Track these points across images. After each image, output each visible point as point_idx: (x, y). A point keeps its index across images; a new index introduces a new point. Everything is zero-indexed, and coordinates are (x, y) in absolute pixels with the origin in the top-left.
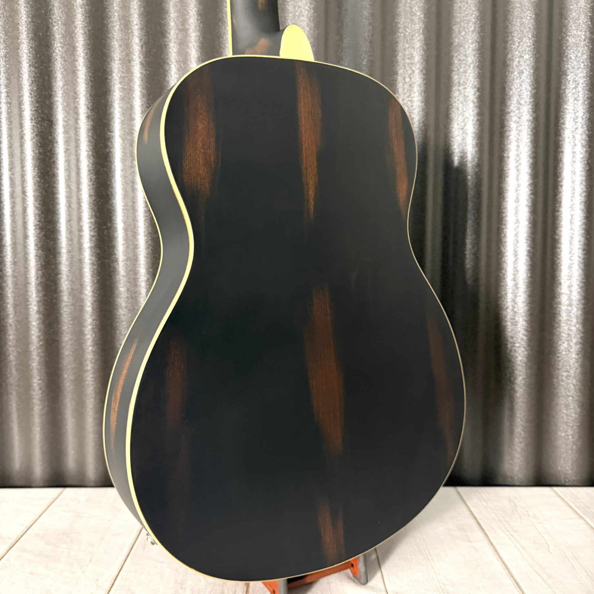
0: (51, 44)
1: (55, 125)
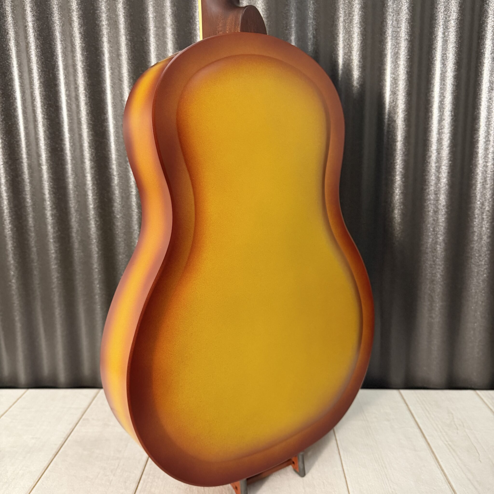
0: (53, 42)
1: (60, 109)
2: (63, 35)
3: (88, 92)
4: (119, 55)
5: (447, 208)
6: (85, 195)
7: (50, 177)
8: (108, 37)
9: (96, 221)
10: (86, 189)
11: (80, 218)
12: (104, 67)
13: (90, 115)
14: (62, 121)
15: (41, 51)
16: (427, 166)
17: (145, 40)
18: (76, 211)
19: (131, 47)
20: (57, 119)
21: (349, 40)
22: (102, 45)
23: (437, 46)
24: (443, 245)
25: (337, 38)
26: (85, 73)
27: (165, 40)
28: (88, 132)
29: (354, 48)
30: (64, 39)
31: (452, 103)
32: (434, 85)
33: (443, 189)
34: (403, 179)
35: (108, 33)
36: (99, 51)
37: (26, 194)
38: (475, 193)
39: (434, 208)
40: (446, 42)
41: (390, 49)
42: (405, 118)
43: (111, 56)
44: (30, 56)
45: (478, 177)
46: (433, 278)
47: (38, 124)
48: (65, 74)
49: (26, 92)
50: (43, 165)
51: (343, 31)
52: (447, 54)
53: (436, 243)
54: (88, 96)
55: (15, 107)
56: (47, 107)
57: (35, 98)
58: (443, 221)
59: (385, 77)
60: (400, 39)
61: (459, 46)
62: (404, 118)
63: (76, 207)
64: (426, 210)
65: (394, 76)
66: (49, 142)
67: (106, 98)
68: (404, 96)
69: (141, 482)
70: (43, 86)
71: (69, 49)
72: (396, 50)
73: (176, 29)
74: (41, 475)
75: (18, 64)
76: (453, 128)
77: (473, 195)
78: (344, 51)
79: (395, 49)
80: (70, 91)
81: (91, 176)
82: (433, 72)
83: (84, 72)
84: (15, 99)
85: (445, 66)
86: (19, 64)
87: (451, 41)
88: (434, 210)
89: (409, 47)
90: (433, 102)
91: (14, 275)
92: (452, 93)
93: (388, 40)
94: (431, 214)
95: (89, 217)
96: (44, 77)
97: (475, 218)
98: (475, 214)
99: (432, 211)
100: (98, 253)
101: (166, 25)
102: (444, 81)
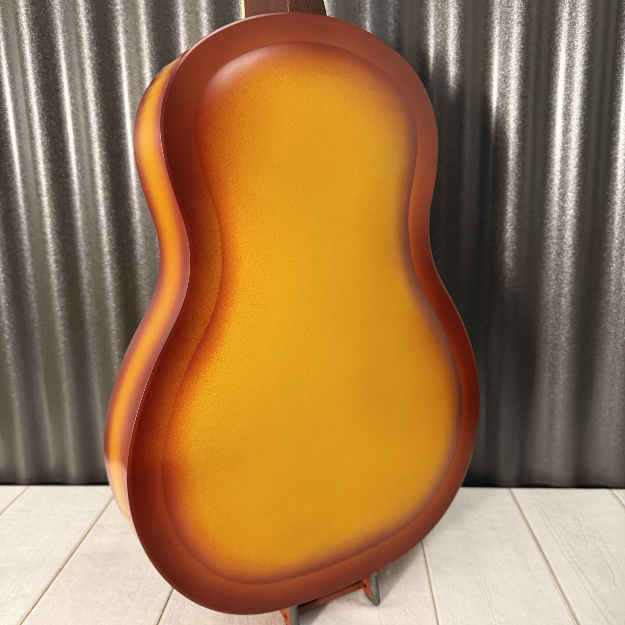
0: (53, 34)
2: (66, 24)
3: (99, 99)
4: (139, 50)
5: (575, 249)
6: (98, 235)
7: (52, 212)
8: (124, 26)
9: (112, 268)
10: (99, 227)
11: (92, 265)
12: (119, 65)
13: (102, 129)
14: (67, 138)
15: (38, 46)
16: (548, 192)
17: (173, 29)
18: (87, 256)
19: (154, 39)
20: (60, 136)
21: (443, 24)
22: (117, 36)
23: (561, 31)
24: (569, 297)
25: (426, 23)
26: (96, 74)
27: (199, 29)
28: (100, 152)
29: (450, 35)
30: (67, 29)
31: (581, 107)
32: (557, 85)
33: (569, 223)
34: (516, 211)
35: (124, 21)
36: (113, 45)
37: (23, 235)
38: (612, 229)
39: (558, 249)
40: (573, 25)
41: (498, 36)
42: (519, 129)
43: (128, 51)
44: (23, 52)
45: (616, 207)
46: (556, 341)
47: (35, 142)
48: (69, 76)
49: (20, 100)
50: (43, 196)
51: (435, 13)
52: (575, 42)
53: (560, 295)
54: (99, 105)
55: (5, 120)
56: (47, 119)
57: (31, 107)
58: (570, 266)
59: (491, 74)
60: (511, 22)
61: (591, 30)
62: (517, 129)
63: (87, 250)
64: (546, 251)
65: (503, 73)
66: (50, 166)
67: (123, 107)
68: (516, 99)
69: (167, 609)
70: (41, 93)
71: (74, 42)
72: (506, 38)
73: (213, 13)
74: (38, 599)
75: (8, 63)
76: (582, 141)
77: (609, 231)
78: (436, 40)
79: (504, 36)
80: (75, 99)
81: (105, 210)
82: (556, 66)
83: (93, 73)
84: (6, 110)
85: (572, 58)
86: (10, 63)
87: (580, 24)
88: (557, 251)
89: (524, 33)
90: (556, 106)
91: (8, 340)
92: (581, 94)
93: (496, 24)
94: (553, 256)
95: (103, 263)
96: (42, 80)
97: (612, 262)
98: (612, 256)
99: (554, 253)
100: (116, 310)
101: (200, 8)
102: (571, 78)
